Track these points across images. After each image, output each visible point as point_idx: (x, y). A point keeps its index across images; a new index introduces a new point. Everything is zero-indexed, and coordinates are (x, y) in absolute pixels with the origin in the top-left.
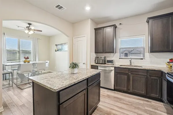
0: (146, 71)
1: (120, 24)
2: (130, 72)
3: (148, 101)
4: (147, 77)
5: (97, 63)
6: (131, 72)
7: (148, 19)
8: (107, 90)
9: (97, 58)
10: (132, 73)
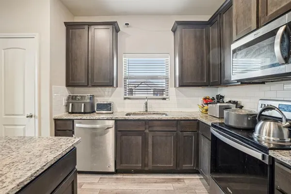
0: (176, 122)
1: (126, 24)
2: (147, 126)
3: (179, 179)
4: (177, 134)
5: (72, 113)
6: (149, 127)
7: (176, 24)
8: (99, 176)
9: (72, 99)
10: (151, 129)
